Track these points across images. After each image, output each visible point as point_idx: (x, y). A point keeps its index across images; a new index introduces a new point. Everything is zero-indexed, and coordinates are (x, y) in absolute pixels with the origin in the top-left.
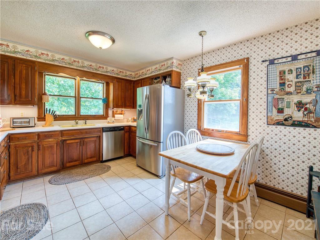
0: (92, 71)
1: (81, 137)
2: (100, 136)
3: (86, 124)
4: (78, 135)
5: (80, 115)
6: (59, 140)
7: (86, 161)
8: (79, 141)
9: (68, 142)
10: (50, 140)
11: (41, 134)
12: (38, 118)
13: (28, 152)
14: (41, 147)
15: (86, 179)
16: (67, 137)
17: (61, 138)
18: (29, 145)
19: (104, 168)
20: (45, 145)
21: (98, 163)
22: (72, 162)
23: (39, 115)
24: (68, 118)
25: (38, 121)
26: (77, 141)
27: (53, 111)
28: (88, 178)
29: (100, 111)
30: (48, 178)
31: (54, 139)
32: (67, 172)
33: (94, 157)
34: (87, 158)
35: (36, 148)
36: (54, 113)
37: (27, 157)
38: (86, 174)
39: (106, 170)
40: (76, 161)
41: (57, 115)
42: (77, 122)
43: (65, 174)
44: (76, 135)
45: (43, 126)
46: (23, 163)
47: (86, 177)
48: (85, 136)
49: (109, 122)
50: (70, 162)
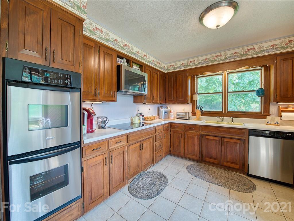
0: (238, 59)
1: (220, 135)
2: (245, 140)
3: (233, 122)
4: (216, 133)
5: (228, 112)
6: (199, 134)
7: (225, 164)
8: (218, 139)
9: (207, 137)
10: (192, 132)
11: (186, 126)
12: (192, 113)
13: (179, 137)
14: (186, 136)
15: (213, 183)
16: (205, 133)
17: (200, 132)
18: (180, 132)
19: (245, 185)
20: (190, 135)
21: (243, 173)
22: (210, 158)
23: (192, 111)
24: (214, 114)
25: (192, 115)
26: (215, 138)
27: (201, 107)
28: (215, 184)
29: (256, 107)
30: (190, 163)
31: (195, 131)
32: (206, 166)
33: (236, 163)
34: (227, 162)
35: (183, 136)
36: (202, 109)
37: (178, 141)
38: (217, 178)
39: (244, 188)
40: (214, 159)
41: (204, 111)
42: (223, 119)
43: (202, 167)
44: (214, 133)
45: (194, 120)
46: (177, 145)
47: (215, 181)
48: (224, 135)
49: (268, 123)
50: (208, 157)
